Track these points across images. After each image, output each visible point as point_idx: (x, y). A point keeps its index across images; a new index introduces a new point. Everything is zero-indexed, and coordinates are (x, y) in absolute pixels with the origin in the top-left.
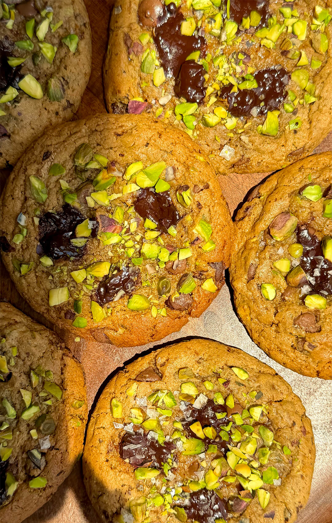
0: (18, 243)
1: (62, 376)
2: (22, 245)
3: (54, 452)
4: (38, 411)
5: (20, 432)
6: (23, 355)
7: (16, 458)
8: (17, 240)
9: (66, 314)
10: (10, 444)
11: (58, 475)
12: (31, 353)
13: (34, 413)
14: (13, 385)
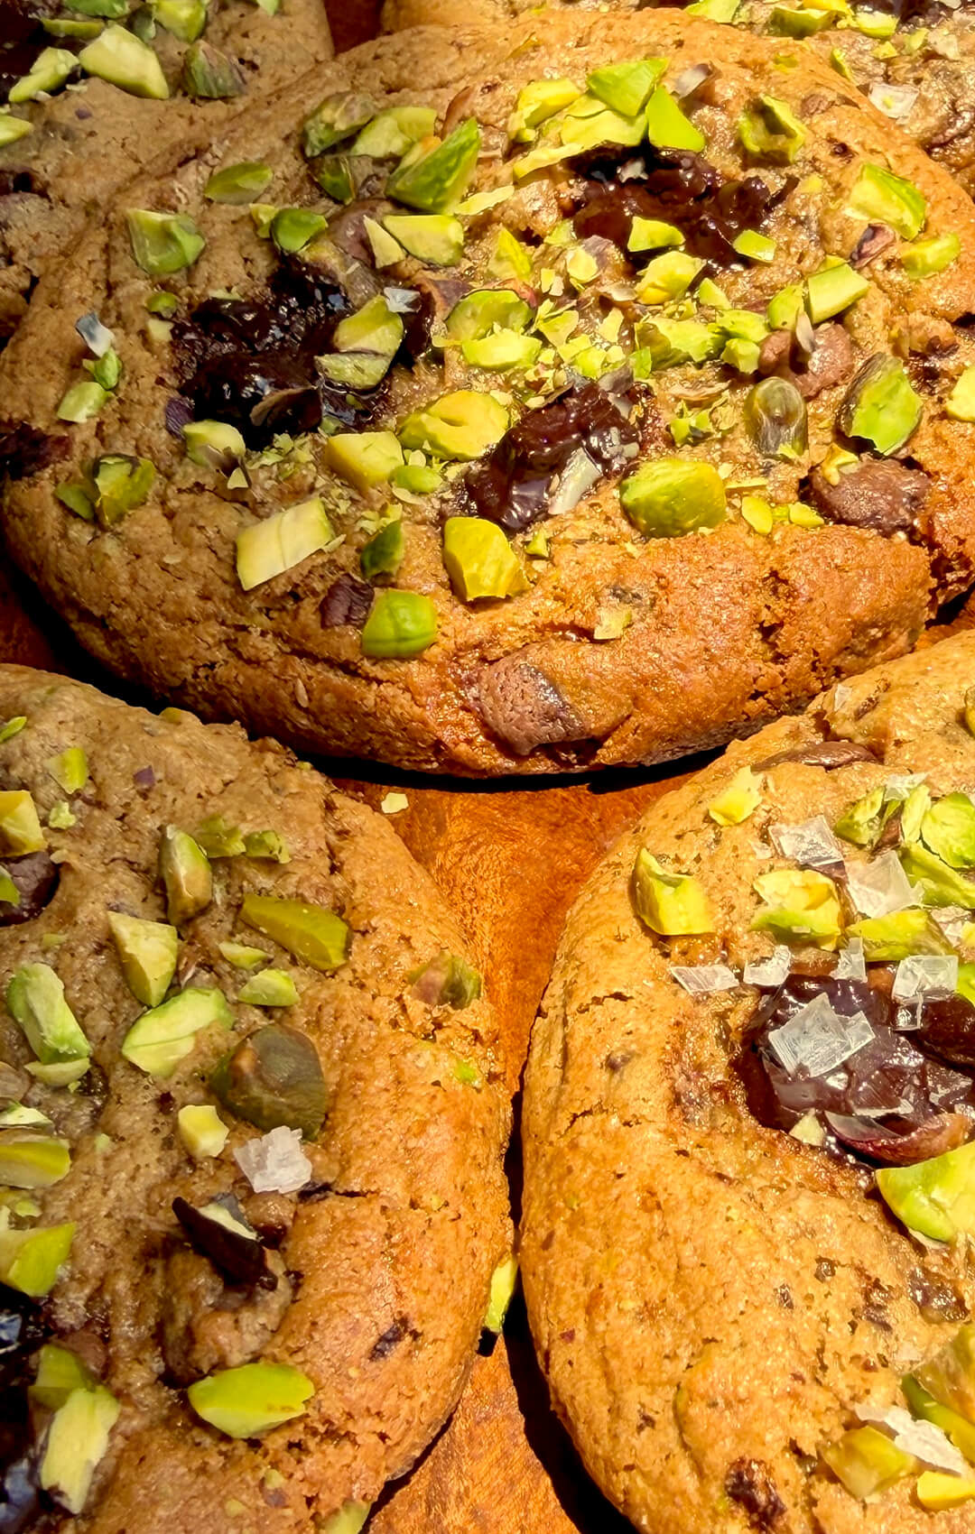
0: (81, 417)
1: (338, 880)
2: (100, 425)
3: (333, 1207)
4: (219, 1020)
5: (117, 1138)
6: (120, 791)
7: (99, 1291)
8: (77, 407)
9: (324, 610)
10: (58, 1208)
11: (376, 1353)
12: (159, 775)
13: (195, 1033)
14: (68, 918)
